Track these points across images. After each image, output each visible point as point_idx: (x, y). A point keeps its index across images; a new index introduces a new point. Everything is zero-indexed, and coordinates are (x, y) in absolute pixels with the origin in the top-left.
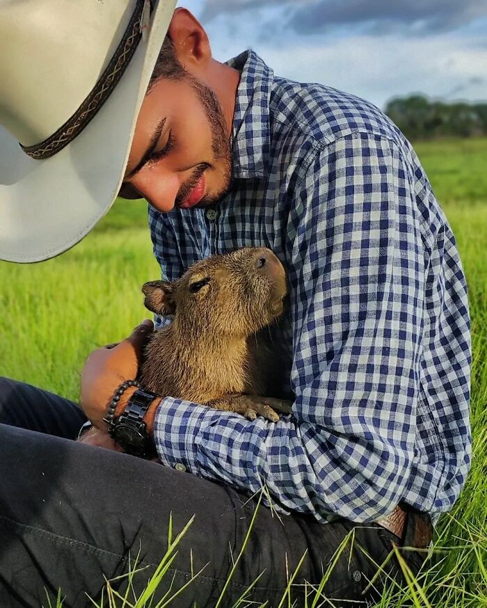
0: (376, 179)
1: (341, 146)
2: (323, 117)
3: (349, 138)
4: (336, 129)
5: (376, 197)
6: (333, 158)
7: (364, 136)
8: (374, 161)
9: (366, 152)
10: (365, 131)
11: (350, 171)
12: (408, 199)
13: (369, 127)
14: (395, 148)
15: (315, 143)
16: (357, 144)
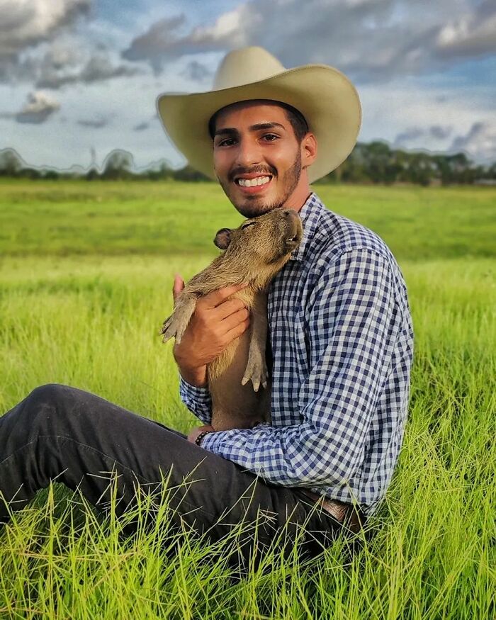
0: (371, 277)
1: (355, 254)
2: (349, 237)
3: (360, 250)
4: (354, 245)
5: (369, 288)
6: (349, 261)
7: (370, 252)
8: (372, 267)
9: (369, 261)
10: (371, 249)
11: (357, 270)
12: (388, 295)
13: (373, 247)
14: (387, 264)
15: (340, 250)
16: (365, 255)
